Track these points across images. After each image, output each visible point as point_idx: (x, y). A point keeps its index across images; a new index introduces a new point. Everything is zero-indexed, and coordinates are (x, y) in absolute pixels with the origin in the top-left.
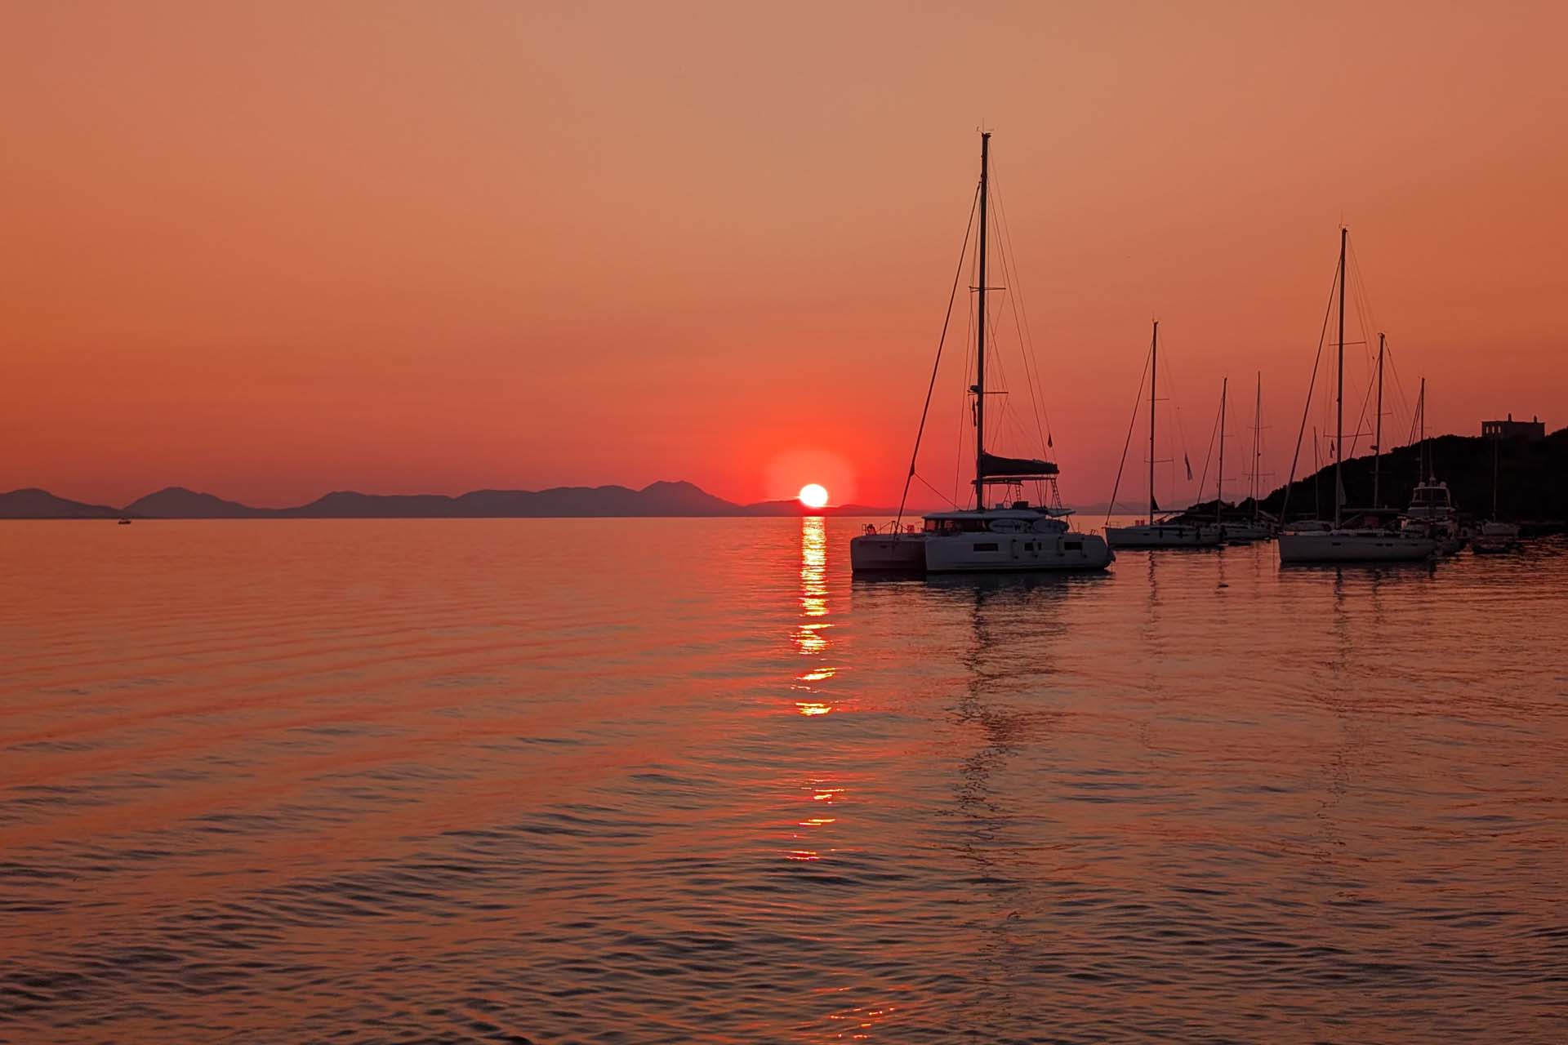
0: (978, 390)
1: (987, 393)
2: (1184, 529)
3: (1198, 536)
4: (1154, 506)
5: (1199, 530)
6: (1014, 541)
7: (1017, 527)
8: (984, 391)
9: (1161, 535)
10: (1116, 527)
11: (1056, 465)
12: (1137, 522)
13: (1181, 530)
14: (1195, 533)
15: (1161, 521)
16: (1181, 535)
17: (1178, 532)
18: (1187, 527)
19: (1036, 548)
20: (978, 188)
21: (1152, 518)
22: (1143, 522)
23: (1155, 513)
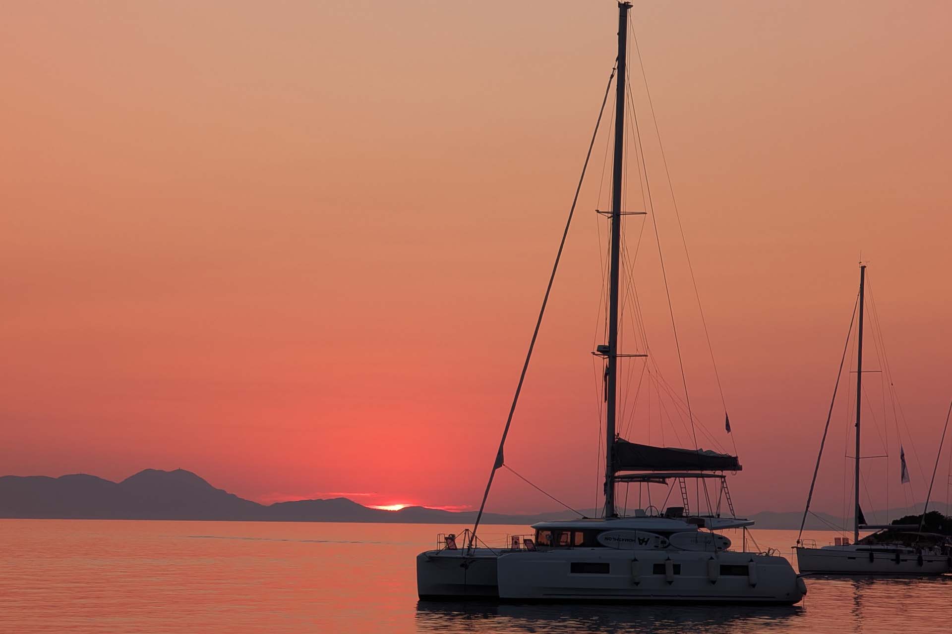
0: (609, 351)
1: (621, 356)
2: (901, 551)
3: (920, 561)
4: (860, 519)
5: (920, 553)
6: (635, 560)
7: (642, 541)
8: (618, 353)
9: (872, 559)
10: (810, 547)
11: (736, 458)
12: (837, 540)
13: (897, 552)
14: (916, 557)
15: (870, 539)
16: (897, 560)
17: (893, 556)
18: (903, 548)
19: (670, 570)
20: (612, 76)
21: (857, 535)
23: (861, 528)
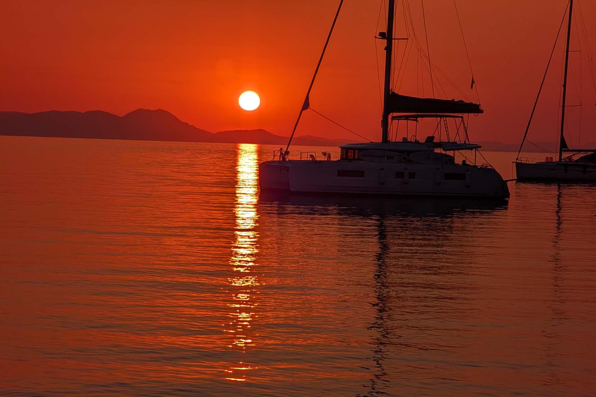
0: (387, 36)
1: (396, 39)
4: (563, 145)
6: (382, 169)
7: (389, 157)
8: (393, 37)
9: (570, 171)
10: (525, 162)
11: (479, 105)
12: (547, 158)
15: (569, 158)
19: (406, 176)
21: (561, 155)
22: (551, 158)
23: (564, 151)
